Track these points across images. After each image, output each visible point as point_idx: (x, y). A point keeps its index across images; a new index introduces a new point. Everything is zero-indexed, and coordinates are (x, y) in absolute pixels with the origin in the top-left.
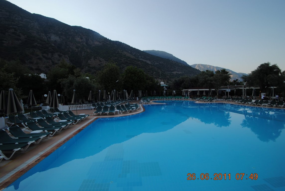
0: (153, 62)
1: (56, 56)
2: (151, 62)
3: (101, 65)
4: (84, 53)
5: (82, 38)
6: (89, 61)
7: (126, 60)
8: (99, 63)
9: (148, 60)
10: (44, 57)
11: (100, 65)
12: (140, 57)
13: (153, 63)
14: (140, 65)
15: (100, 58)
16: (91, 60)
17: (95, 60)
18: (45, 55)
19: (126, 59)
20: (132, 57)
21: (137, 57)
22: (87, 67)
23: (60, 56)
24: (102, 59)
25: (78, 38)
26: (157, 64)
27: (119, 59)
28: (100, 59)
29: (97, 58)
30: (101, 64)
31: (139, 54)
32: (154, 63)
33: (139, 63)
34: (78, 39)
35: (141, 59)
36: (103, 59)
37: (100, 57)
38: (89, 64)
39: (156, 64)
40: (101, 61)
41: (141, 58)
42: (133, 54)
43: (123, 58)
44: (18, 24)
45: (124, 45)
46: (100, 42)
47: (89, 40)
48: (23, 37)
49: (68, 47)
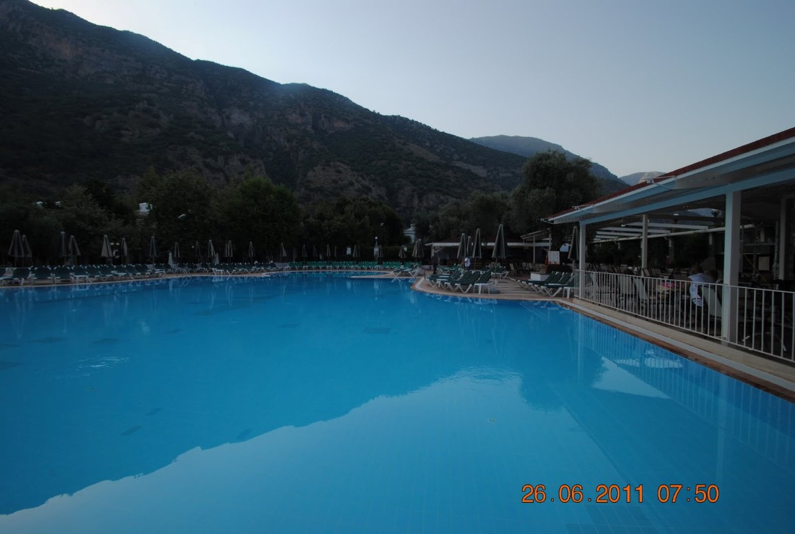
0: (494, 169)
1: (235, 162)
2: (489, 171)
3: (340, 182)
4: (304, 153)
5: (302, 115)
6: (310, 174)
7: (410, 168)
8: (334, 177)
9: (481, 165)
10: (207, 166)
11: (335, 182)
12: (456, 156)
13: (494, 172)
14: (450, 181)
15: (338, 163)
16: (314, 171)
17: (324, 169)
18: (208, 160)
19: (409, 163)
20: (432, 158)
21: (448, 156)
22: (303, 189)
23: (243, 162)
24: (342, 165)
25: (294, 115)
26: (505, 175)
27: (392, 165)
28: (339, 166)
29: (332, 163)
30: (340, 179)
31: (452, 150)
32: (498, 174)
33: (450, 173)
34: (294, 117)
35: (458, 164)
36: (346, 167)
37: (341, 162)
38: (309, 181)
39: (501, 175)
40: (340, 172)
41: (460, 159)
42: (438, 151)
43: (404, 162)
44: (160, 89)
45: (414, 126)
46: (348, 122)
47: (320, 118)
48: (165, 120)
49: (268, 138)
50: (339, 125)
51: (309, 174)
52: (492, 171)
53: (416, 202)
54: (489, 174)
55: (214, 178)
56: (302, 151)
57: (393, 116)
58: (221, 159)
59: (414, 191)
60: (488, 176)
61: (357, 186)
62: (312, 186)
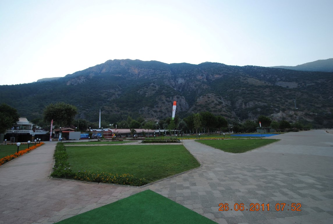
0: (304, 82)
5: (202, 76)
8: (207, 100)
9: (294, 81)
11: (206, 102)
12: (278, 79)
13: (303, 84)
17: (203, 97)
21: (274, 80)
25: (199, 76)
26: (310, 84)
28: (209, 95)
31: (276, 76)
34: (199, 77)
35: (278, 84)
37: (211, 93)
39: (307, 85)
41: (281, 80)
42: (268, 78)
44: (158, 77)
45: (255, 68)
46: (220, 74)
47: (209, 75)
48: (157, 88)
49: (189, 87)
50: (217, 76)
51: (197, 100)
52: (301, 84)
53: (244, 106)
54: (299, 85)
55: (169, 104)
56: (199, 90)
57: (245, 66)
58: (171, 98)
59: (243, 101)
60: (298, 87)
61: (216, 102)
62: (198, 104)
